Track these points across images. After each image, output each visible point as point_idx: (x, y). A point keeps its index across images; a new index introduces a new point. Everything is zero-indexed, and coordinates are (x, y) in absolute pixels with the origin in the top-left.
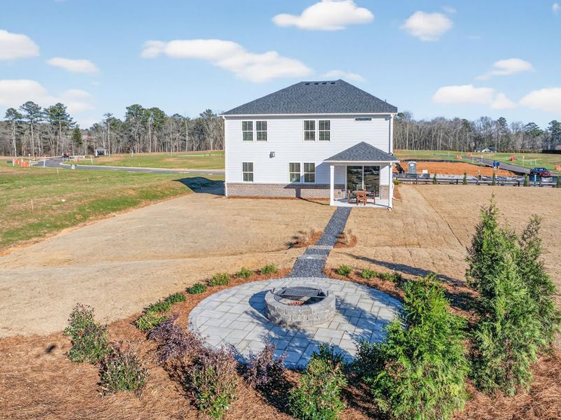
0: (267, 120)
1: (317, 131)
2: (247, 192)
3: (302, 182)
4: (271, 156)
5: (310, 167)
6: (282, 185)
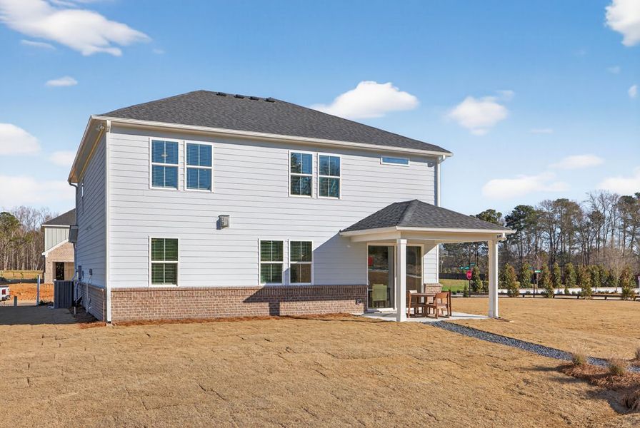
0: (213, 144)
3: (286, 281)
4: (220, 224)
5: (301, 250)
6: (246, 289)
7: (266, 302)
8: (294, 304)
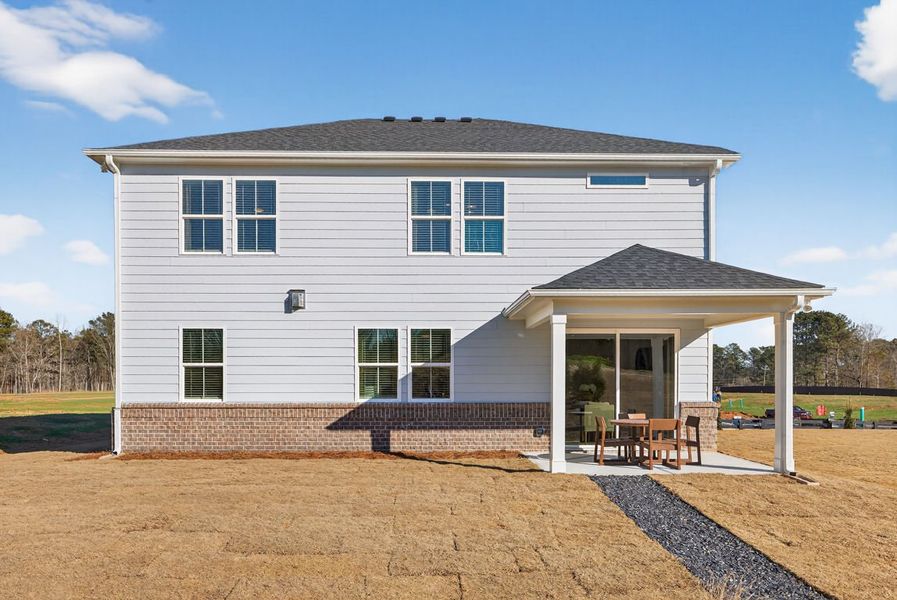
0: (278, 179)
1: (458, 218)
2: (196, 435)
3: (405, 395)
4: (291, 306)
5: (432, 344)
6: (331, 408)
7: (367, 428)
8: (417, 434)
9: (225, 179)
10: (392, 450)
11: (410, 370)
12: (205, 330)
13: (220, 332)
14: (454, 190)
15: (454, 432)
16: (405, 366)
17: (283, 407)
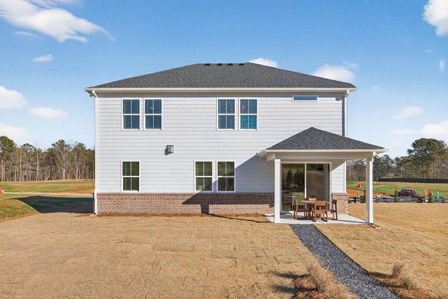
0: (162, 99)
1: (237, 114)
2: (127, 206)
3: (215, 189)
4: (168, 151)
6: (184, 195)
7: (199, 204)
8: (220, 206)
9: (140, 99)
10: (210, 213)
11: (217, 179)
12: (132, 162)
13: (138, 163)
14: (236, 103)
15: (236, 205)
16: (215, 177)
17: (164, 195)
